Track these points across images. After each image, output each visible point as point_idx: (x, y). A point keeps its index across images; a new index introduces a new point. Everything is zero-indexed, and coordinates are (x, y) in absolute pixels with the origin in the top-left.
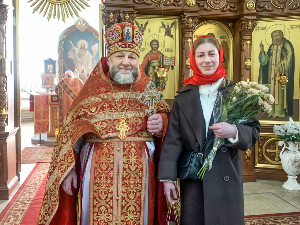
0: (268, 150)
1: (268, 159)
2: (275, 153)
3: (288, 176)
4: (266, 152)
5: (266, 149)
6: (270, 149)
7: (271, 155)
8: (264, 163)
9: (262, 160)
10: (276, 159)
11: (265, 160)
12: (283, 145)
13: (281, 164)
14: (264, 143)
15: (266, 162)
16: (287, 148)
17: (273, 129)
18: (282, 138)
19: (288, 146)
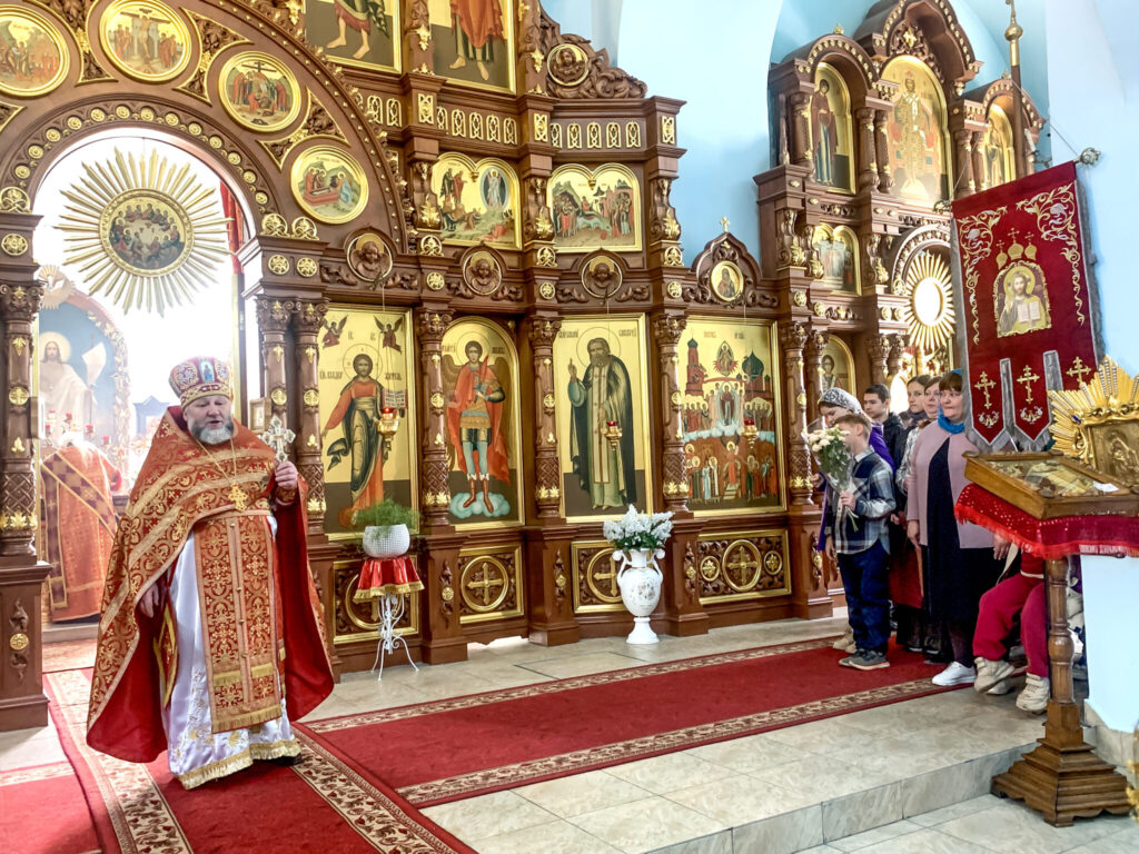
0: (598, 576)
1: (596, 591)
2: (609, 580)
3: (635, 619)
4: (594, 580)
5: (593, 574)
6: (600, 572)
7: (604, 585)
8: (591, 603)
9: (589, 598)
10: (614, 592)
11: (594, 595)
12: (622, 559)
13: (621, 602)
14: (588, 562)
15: (594, 600)
16: (629, 563)
17: (602, 531)
18: (619, 545)
19: (630, 560)
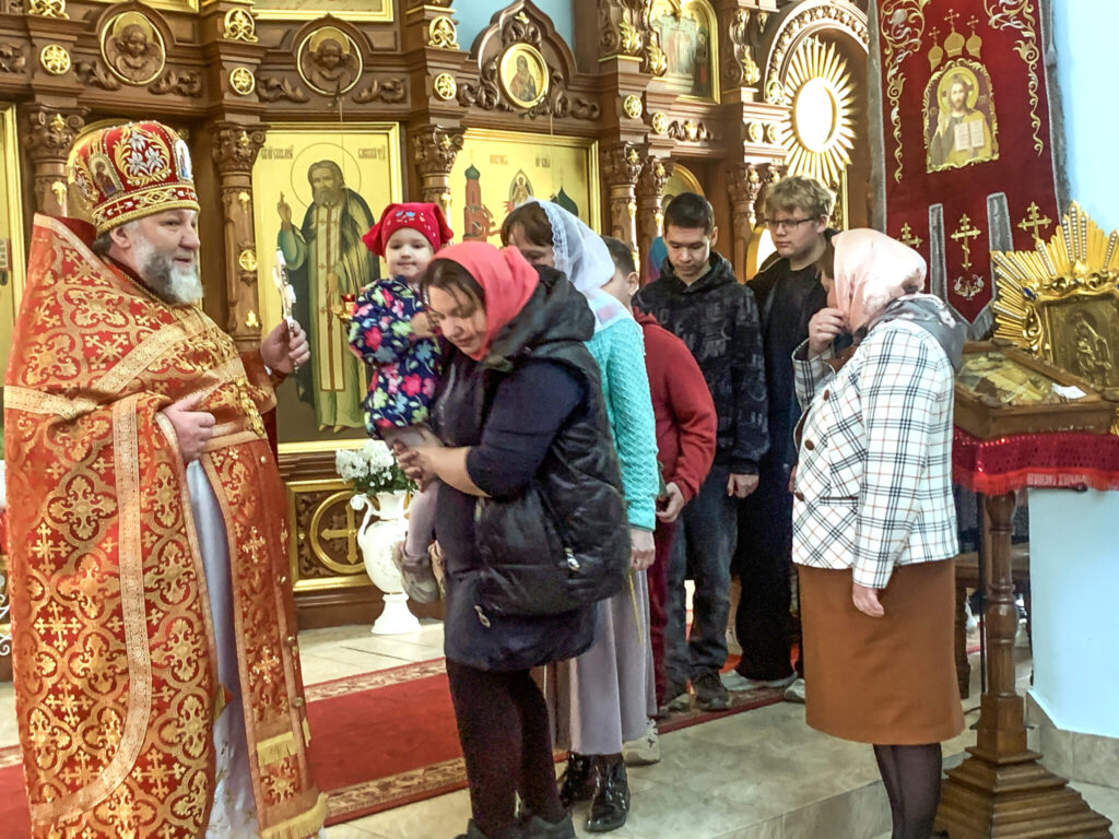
0: (327, 534)
1: (324, 557)
2: (345, 540)
3: (385, 598)
4: (321, 540)
5: (320, 530)
6: (331, 528)
7: (337, 548)
8: (318, 575)
9: (312, 568)
10: (352, 557)
11: (320, 563)
12: (366, 506)
13: (364, 572)
14: (312, 512)
15: (322, 571)
16: (376, 513)
17: (333, 465)
18: (360, 485)
19: (378, 508)
